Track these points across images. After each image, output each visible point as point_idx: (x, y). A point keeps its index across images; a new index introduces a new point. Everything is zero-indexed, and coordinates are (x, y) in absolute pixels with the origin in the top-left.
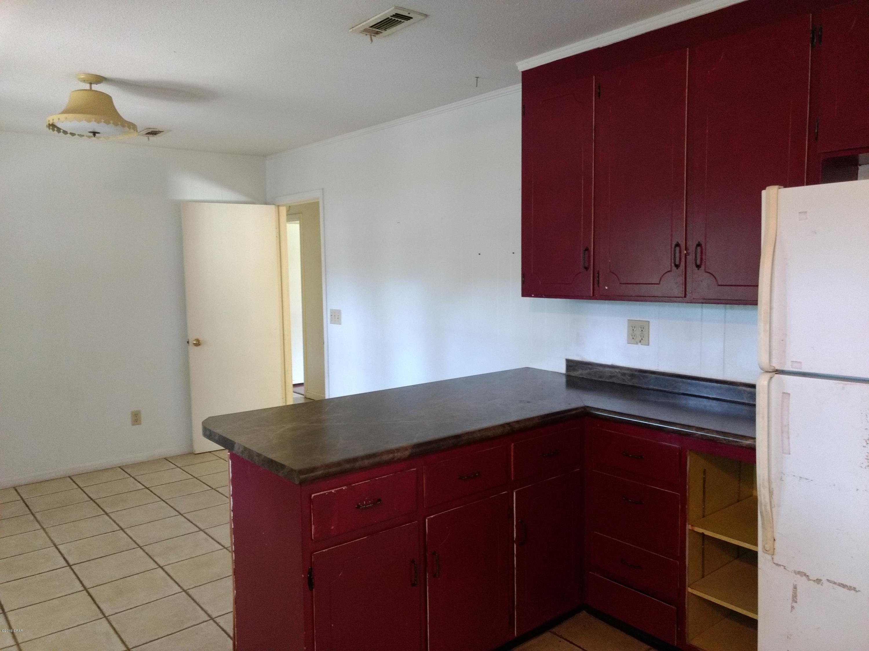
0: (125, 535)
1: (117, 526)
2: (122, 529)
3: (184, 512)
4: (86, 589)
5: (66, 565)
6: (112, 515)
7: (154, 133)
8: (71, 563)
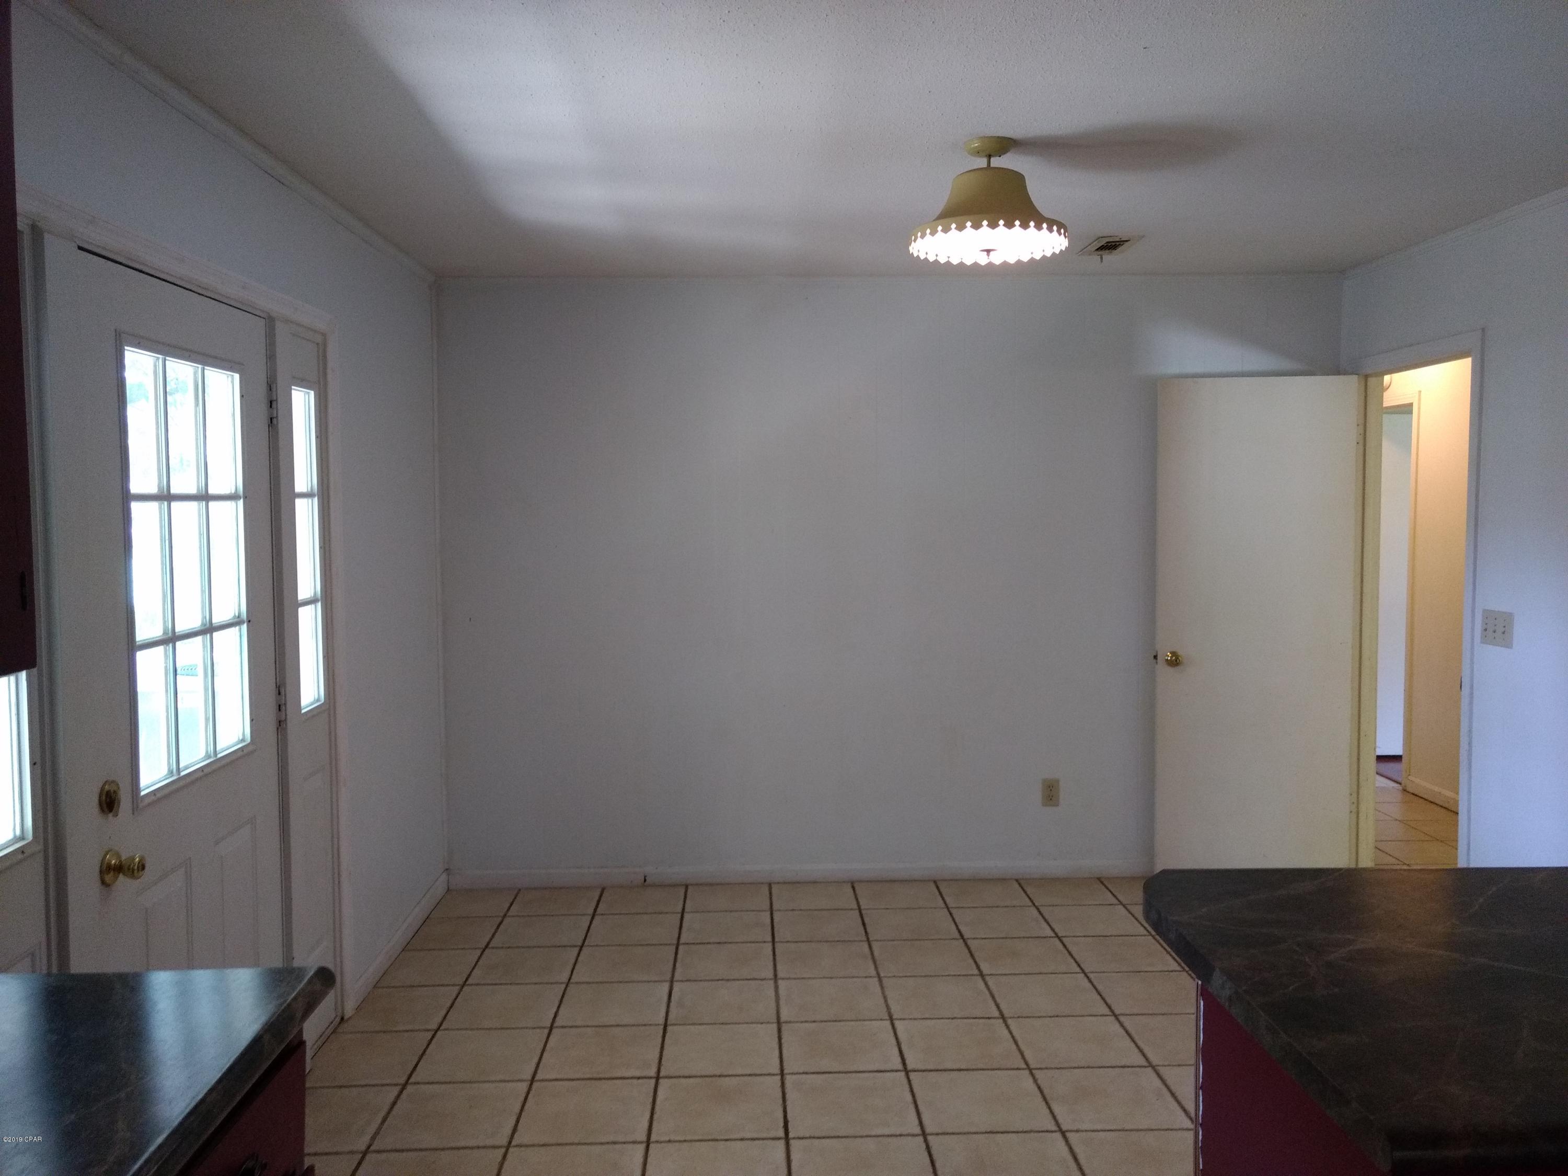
0: (1006, 1032)
1: (994, 1008)
2: (1003, 1017)
3: (1122, 1012)
4: (924, 1134)
5: (900, 1067)
6: (991, 982)
7: (1110, 246)
8: (910, 1066)
